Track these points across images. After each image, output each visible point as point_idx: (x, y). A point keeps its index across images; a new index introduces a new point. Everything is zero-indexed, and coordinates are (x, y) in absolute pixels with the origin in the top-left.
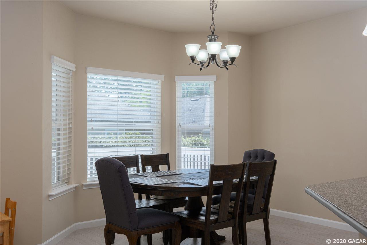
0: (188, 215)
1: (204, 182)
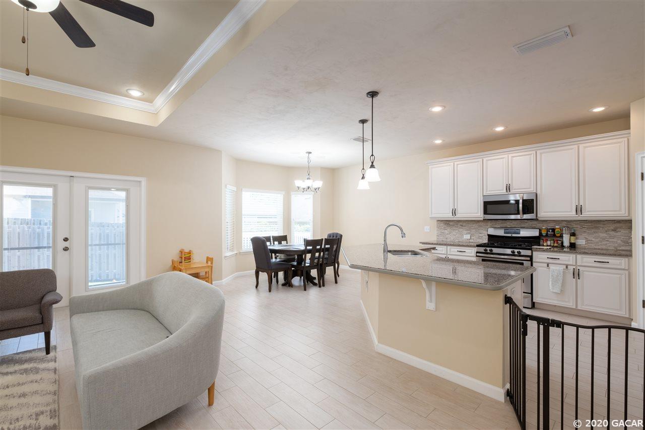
0: (297, 264)
1: (302, 248)
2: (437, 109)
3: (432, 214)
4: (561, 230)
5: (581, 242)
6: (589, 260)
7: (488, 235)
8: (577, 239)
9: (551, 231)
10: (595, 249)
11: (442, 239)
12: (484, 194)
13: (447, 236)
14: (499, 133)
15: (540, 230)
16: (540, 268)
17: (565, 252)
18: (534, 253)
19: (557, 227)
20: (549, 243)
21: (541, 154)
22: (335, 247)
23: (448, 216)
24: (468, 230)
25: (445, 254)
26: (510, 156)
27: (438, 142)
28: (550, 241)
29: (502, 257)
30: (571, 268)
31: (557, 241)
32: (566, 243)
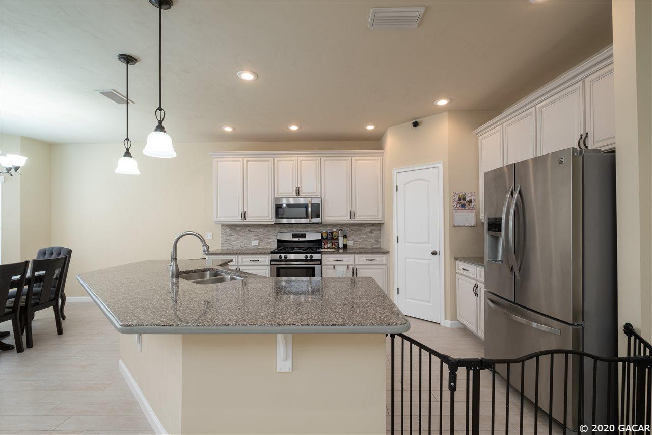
2: (247, 76)
3: (217, 217)
4: (338, 233)
5: (350, 243)
6: (362, 259)
7: (277, 240)
8: (347, 240)
9: (330, 234)
10: (359, 248)
11: (227, 246)
12: (275, 197)
13: (234, 243)
14: (293, 132)
15: (322, 234)
16: (328, 271)
17: (341, 253)
18: (323, 256)
19: (334, 230)
20: (328, 245)
21: (325, 160)
22: (57, 272)
23: (237, 220)
24: (256, 236)
25: (235, 265)
26: (300, 158)
27: (228, 129)
28: (329, 243)
29: (295, 263)
30: (351, 267)
31: (335, 243)
32: (341, 245)
